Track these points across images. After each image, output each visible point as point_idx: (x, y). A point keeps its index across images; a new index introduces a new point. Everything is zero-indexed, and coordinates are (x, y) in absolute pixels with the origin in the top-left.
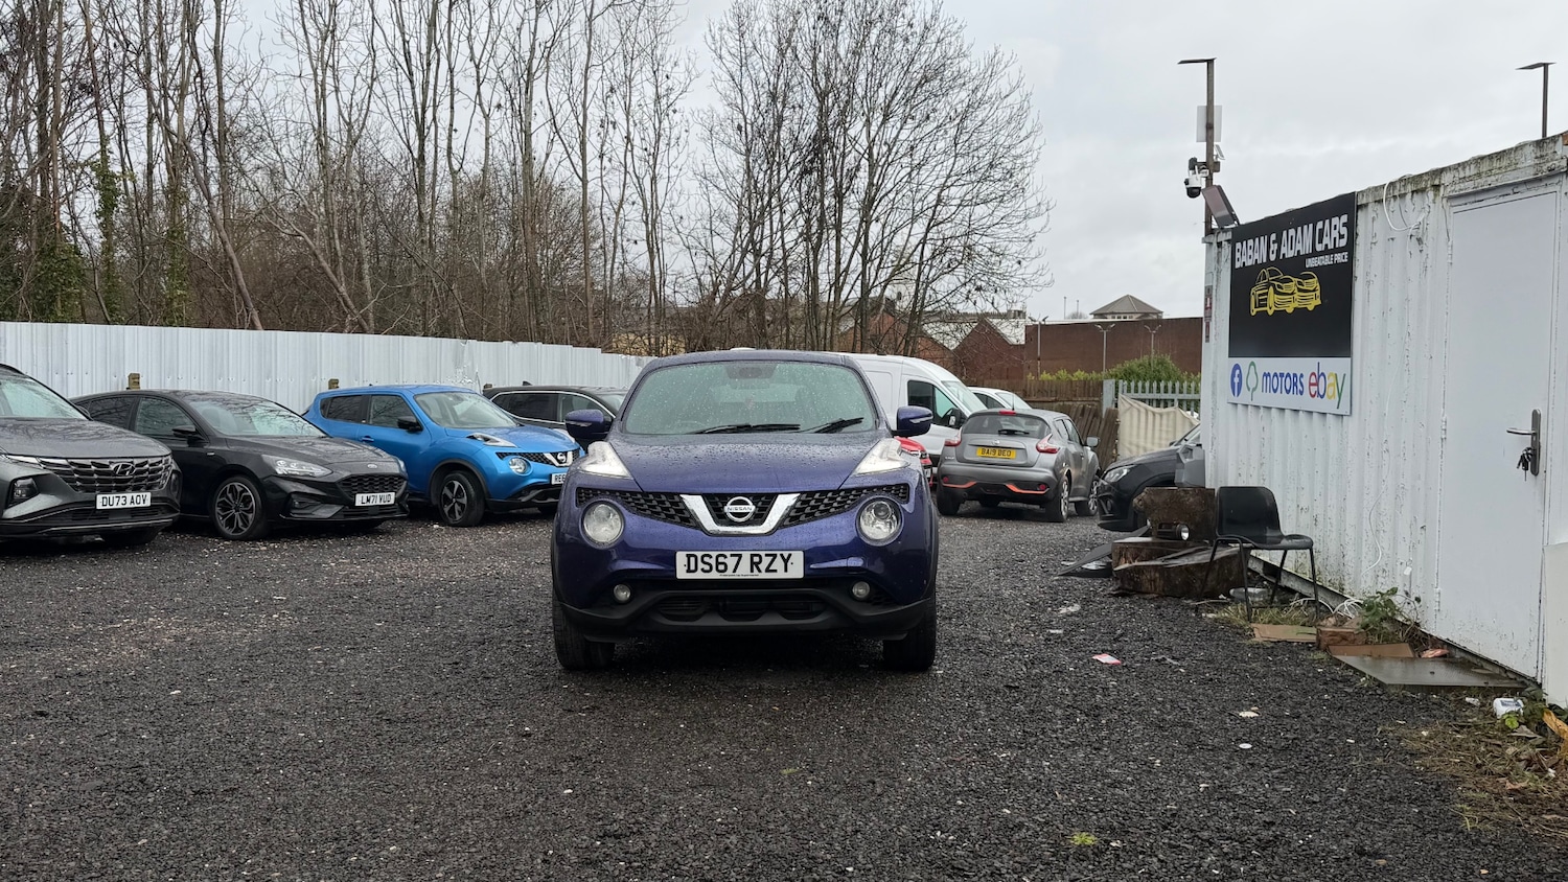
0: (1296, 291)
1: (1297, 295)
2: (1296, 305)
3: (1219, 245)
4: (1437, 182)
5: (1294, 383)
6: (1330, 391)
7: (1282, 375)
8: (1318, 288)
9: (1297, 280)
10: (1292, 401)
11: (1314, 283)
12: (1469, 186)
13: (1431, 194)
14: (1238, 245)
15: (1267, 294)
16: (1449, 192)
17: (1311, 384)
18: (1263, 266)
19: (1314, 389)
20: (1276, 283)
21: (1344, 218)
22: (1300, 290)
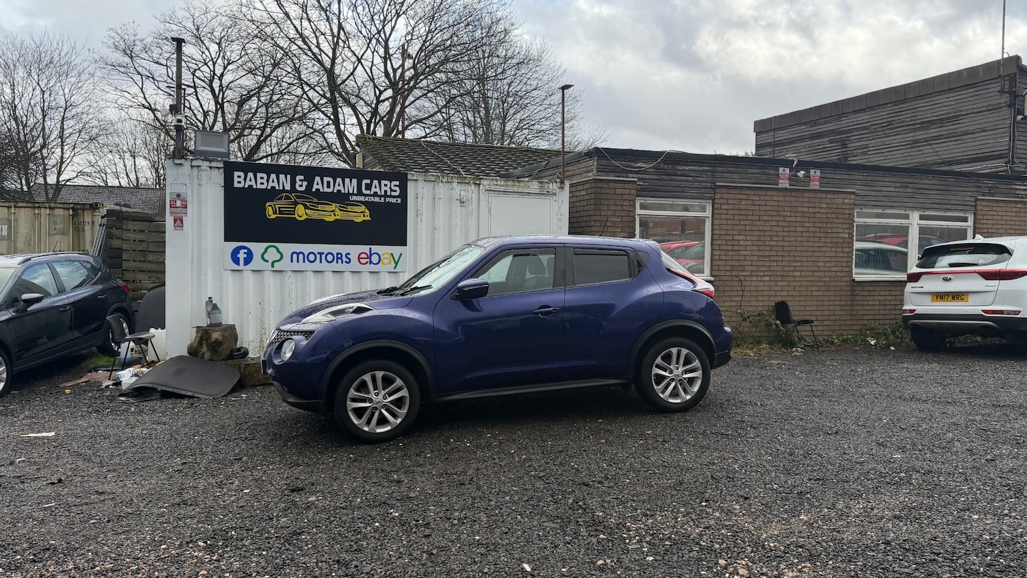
0: (337, 210)
1: (338, 212)
2: (337, 217)
3: (192, 166)
4: (478, 182)
5: (339, 257)
6: (386, 261)
7: (321, 254)
8: (367, 210)
9: (337, 205)
10: (336, 266)
11: (363, 208)
12: (502, 189)
13: (473, 186)
14: (236, 174)
15: (295, 208)
16: (487, 188)
17: (359, 258)
18: (284, 190)
19: (363, 261)
20: (308, 204)
21: (397, 183)
22: (340, 210)
